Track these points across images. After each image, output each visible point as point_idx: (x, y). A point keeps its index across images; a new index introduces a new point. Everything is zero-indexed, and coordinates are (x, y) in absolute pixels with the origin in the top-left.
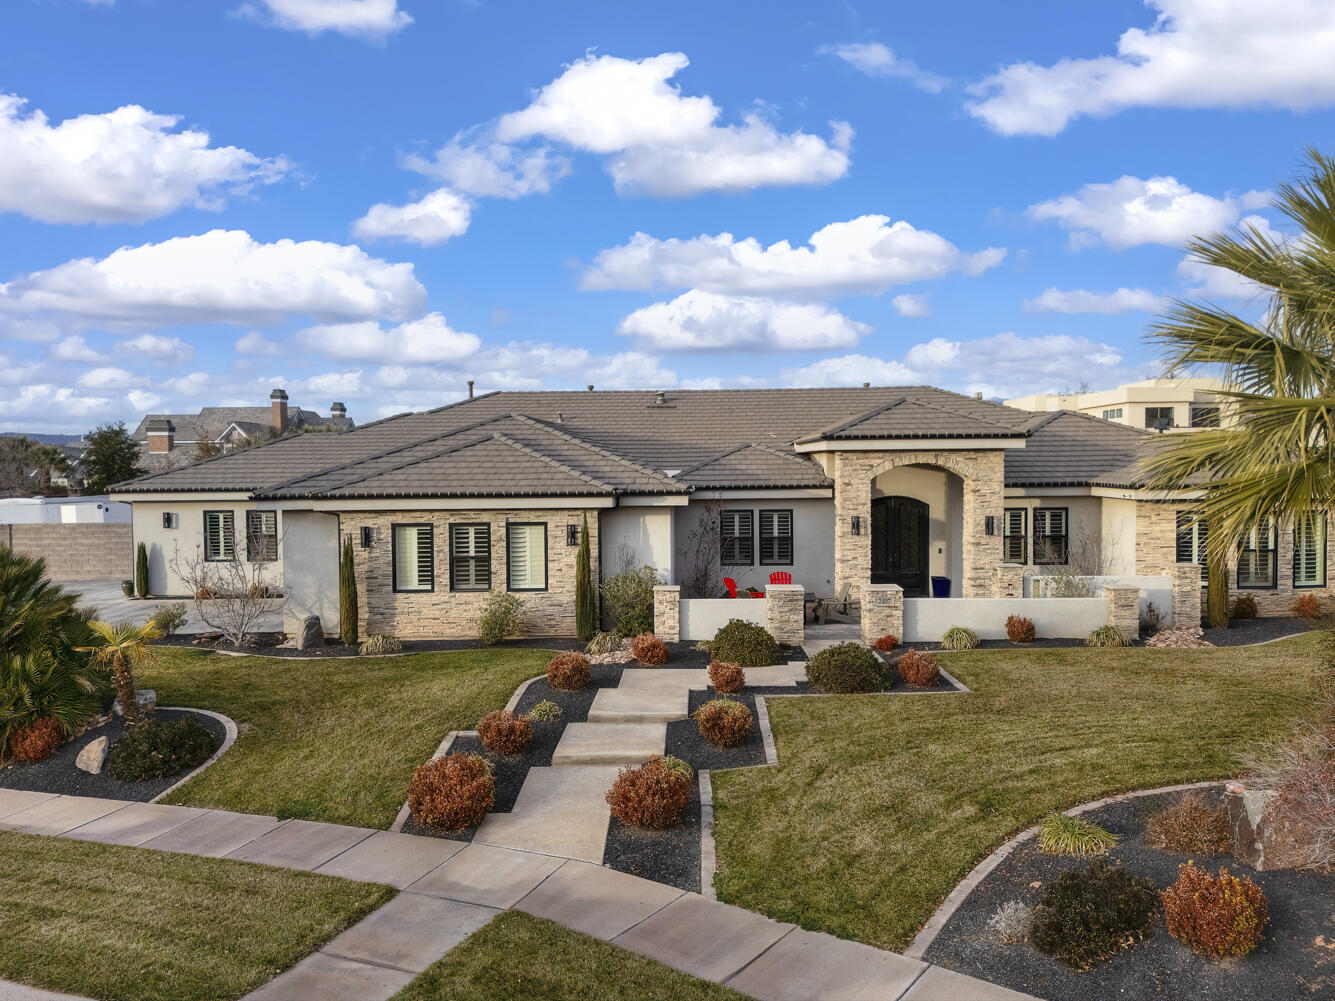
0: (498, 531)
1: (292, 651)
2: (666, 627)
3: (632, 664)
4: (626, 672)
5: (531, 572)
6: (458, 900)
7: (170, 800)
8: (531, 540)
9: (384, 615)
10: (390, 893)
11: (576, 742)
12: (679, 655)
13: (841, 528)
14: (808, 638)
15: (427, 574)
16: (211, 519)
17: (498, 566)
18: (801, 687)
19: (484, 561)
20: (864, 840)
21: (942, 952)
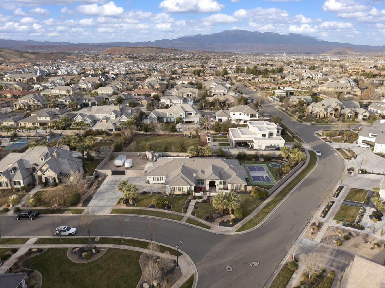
0: (182, 188)
1: (168, 196)
2: (193, 195)
3: (192, 199)
4: (192, 200)
5: (184, 190)
6: (187, 217)
7: (171, 211)
8: (184, 188)
9: (174, 193)
10: (184, 217)
11: (189, 207)
12: (195, 198)
13: (207, 185)
14: (203, 195)
15: (177, 190)
16: (154, 177)
17: (182, 190)
18: (202, 202)
19: (181, 189)
20: (202, 214)
21: (203, 219)
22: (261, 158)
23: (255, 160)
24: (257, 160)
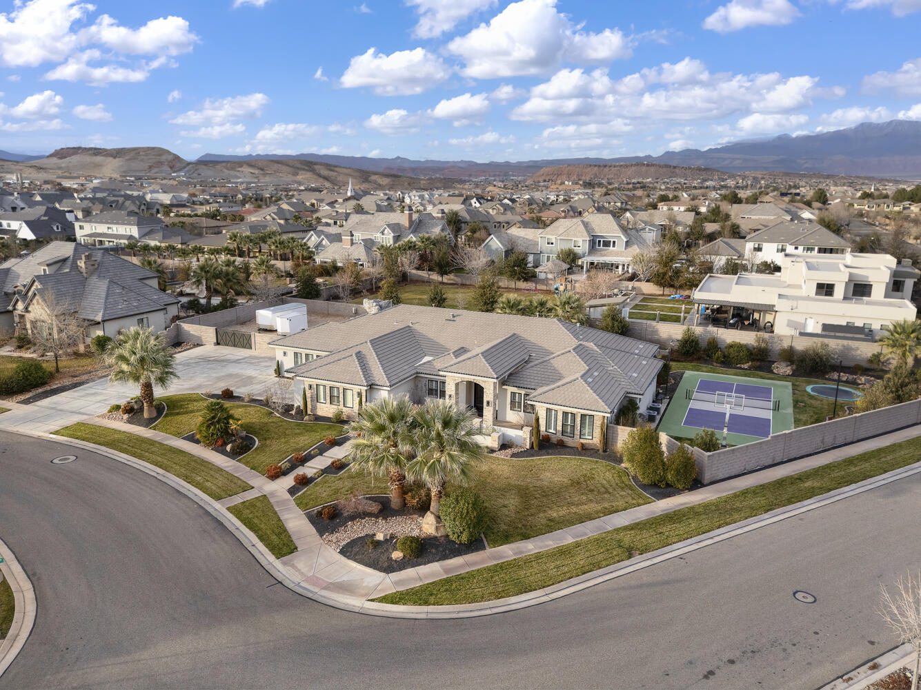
5: (347, 403)
7: (237, 461)
8: (349, 393)
9: (314, 408)
10: (253, 488)
15: (325, 398)
16: (296, 354)
17: (341, 400)
19: (338, 397)
22: (784, 364)
23: (750, 368)
24: (759, 368)
